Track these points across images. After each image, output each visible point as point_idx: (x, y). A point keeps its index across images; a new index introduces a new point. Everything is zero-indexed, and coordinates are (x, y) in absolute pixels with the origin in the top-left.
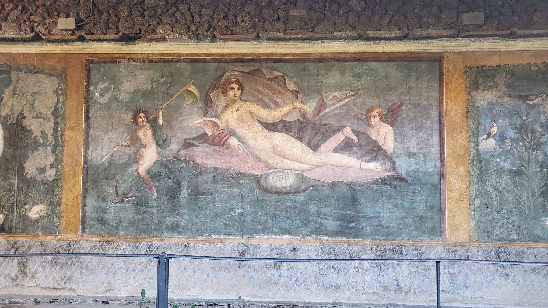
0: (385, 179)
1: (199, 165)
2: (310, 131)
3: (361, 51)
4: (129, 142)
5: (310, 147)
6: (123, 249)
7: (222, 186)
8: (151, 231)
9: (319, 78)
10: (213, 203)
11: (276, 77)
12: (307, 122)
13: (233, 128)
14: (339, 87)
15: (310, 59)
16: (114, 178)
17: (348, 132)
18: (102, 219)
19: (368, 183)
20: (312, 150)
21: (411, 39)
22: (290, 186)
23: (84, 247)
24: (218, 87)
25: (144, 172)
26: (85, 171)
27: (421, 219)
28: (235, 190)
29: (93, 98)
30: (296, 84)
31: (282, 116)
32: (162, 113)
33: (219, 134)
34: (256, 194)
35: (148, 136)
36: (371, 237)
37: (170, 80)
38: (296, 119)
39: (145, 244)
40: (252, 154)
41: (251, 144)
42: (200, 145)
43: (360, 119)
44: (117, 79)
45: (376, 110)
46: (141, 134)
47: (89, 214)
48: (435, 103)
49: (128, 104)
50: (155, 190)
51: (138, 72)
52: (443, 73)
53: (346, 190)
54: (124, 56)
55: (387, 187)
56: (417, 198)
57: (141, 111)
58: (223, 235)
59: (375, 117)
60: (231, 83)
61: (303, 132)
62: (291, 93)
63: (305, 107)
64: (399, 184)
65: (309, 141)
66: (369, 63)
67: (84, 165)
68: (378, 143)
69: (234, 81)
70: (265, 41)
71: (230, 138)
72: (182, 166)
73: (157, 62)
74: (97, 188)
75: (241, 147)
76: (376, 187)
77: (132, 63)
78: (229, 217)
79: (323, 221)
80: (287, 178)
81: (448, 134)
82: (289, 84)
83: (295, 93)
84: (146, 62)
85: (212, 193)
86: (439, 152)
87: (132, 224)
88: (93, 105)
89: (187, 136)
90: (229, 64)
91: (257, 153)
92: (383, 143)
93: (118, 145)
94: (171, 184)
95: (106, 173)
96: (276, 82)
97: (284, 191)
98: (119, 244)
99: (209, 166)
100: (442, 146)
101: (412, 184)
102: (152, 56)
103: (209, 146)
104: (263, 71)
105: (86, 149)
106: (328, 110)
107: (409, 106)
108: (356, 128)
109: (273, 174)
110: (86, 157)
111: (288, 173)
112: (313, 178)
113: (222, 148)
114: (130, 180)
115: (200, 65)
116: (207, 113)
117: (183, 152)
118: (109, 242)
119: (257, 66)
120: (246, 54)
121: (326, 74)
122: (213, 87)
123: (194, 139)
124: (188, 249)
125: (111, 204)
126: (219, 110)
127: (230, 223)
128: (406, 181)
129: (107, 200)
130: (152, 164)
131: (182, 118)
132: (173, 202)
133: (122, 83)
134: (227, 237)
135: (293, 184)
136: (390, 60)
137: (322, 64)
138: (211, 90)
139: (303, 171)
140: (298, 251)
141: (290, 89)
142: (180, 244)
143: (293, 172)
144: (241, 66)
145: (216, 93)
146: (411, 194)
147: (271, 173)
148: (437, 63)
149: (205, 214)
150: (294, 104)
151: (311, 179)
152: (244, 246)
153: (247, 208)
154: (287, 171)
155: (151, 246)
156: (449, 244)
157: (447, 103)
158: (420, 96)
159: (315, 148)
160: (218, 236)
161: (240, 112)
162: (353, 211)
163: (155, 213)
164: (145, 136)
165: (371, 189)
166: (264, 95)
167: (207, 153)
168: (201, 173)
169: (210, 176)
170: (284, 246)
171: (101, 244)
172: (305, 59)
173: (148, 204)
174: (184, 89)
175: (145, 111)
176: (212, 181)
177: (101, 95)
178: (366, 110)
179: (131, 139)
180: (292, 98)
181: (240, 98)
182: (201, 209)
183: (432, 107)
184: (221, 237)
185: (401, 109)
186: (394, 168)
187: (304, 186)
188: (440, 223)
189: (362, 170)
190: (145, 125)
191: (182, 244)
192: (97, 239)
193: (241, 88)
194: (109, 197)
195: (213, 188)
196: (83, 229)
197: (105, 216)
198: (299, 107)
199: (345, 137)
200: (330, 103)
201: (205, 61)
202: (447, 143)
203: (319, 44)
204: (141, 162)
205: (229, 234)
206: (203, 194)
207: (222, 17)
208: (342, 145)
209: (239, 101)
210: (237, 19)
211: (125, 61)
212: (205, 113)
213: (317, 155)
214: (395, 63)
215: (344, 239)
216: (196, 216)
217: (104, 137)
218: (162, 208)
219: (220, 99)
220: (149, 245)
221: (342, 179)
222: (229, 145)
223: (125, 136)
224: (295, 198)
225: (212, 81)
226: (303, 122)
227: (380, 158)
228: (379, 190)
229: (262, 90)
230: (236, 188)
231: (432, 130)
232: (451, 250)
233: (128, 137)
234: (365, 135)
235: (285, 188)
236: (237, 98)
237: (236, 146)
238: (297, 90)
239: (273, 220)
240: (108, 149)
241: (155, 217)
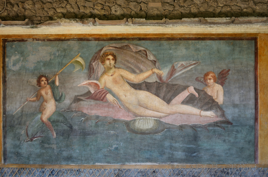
0: (217, 123)
1: (85, 114)
2: (165, 89)
3: (200, 32)
4: (35, 99)
5: (165, 101)
6: (34, 173)
7: (102, 129)
8: (52, 161)
9: (171, 51)
10: (96, 141)
11: (140, 51)
12: (163, 83)
13: (109, 87)
14: (185, 58)
15: (164, 38)
16: (25, 124)
17: (191, 90)
18: (17, 153)
19: (205, 125)
20: (167, 103)
21: (236, 24)
22: (151, 129)
23: (6, 172)
24: (98, 59)
25: (46, 119)
26: (4, 119)
27: (242, 149)
28: (112, 132)
29: (8, 67)
30: (154, 56)
31: (145, 79)
32: (58, 77)
33: (99, 92)
34: (127, 135)
35: (49, 93)
36: (207, 163)
37: (63, 54)
38: (155, 81)
39: (49, 170)
40: (124, 106)
41: (122, 99)
42: (86, 100)
43: (199, 81)
44: (25, 53)
45: (211, 75)
46: (43, 92)
47: (8, 149)
48: (252, 69)
49: (33, 71)
50: (54, 132)
51: (40, 48)
52: (257, 48)
53: (190, 131)
54: (29, 36)
55: (218, 128)
56: (239, 135)
57: (43, 76)
58: (104, 163)
59: (210, 79)
60: (107, 55)
61: (160, 90)
62: (151, 62)
63: (161, 72)
64: (226, 125)
65: (164, 96)
66: (206, 41)
67: (3, 115)
68: (212, 97)
69: (110, 54)
70: (132, 25)
71: (107, 95)
72: (74, 115)
73: (53, 40)
74: (13, 131)
75: (115, 102)
76: (211, 128)
77: (35, 41)
78: (107, 151)
79: (174, 152)
80: (149, 123)
81: (260, 90)
82: (150, 56)
83: (154, 62)
84: (46, 40)
85: (95, 134)
86: (254, 103)
87: (39, 156)
88: (8, 72)
89: (76, 94)
90: (106, 41)
91: (127, 105)
92: (216, 97)
93: (27, 100)
94: (66, 127)
95: (19, 120)
96: (140, 54)
97: (147, 132)
98: (31, 170)
99: (93, 115)
100: (256, 99)
101: (236, 126)
102: (50, 36)
103: (92, 101)
104: (131, 47)
105: (4, 104)
106: (177, 74)
107: (234, 71)
108: (197, 87)
109: (139, 120)
110: (4, 109)
111: (149, 119)
112: (167, 122)
113: (102, 102)
114: (37, 125)
115: (85, 42)
116: (91, 77)
117: (74, 105)
118: (24, 169)
119: (126, 43)
120: (118, 34)
121: (176, 49)
122: (95, 58)
123: (81, 96)
124: (79, 173)
125: (24, 142)
126: (99, 75)
127: (109, 155)
128: (231, 124)
129: (21, 140)
130: (52, 114)
131: (72, 81)
132: (68, 140)
133: (29, 55)
134: (107, 164)
135: (153, 127)
136: (221, 39)
137: (173, 42)
138: (93, 61)
139: (160, 118)
140: (157, 173)
141: (150, 59)
142: (74, 170)
143: (153, 118)
144: (114, 43)
145: (97, 62)
146: (235, 133)
147: (137, 119)
148: (253, 41)
149: (91, 149)
150: (154, 70)
151: (166, 123)
152: (119, 170)
153: (120, 144)
154: (148, 118)
155: (53, 171)
156: (260, 166)
157: (260, 69)
158: (241, 64)
159: (168, 101)
160: (100, 164)
161: (114, 76)
162: (195, 145)
163: (55, 148)
164: (47, 94)
165: (208, 130)
166: (132, 64)
167: (91, 105)
168: (87, 120)
169: (94, 122)
170: (147, 170)
171: (18, 170)
172: (161, 38)
173: (50, 142)
174: (74, 60)
175: (46, 76)
176: (95, 125)
177: (14, 65)
178: (204, 74)
179: (37, 96)
180: (152, 66)
181: (115, 66)
182: (88, 145)
183: (250, 72)
184: (103, 164)
185: (229, 74)
186: (223, 115)
187: (160, 128)
188: (255, 152)
189: (201, 116)
190: (46, 86)
191: (75, 169)
192: (15, 166)
193: (115, 58)
194: (22, 137)
195: (96, 130)
196: (5, 160)
197: (20, 151)
198: (157, 72)
199: (189, 94)
200: (179, 69)
201: (88, 40)
202: (260, 97)
203: (171, 27)
204: (44, 112)
205: (108, 162)
206: (89, 134)
207: (100, 8)
208: (187, 99)
209: (113, 68)
210: (111, 10)
211: (30, 40)
212: (89, 77)
213: (170, 106)
214: (224, 41)
215: (189, 164)
216: (84, 150)
217: (17, 95)
218: (60, 144)
219: (99, 67)
220: (51, 171)
221: (187, 123)
222: (107, 100)
223: (32, 94)
224: (154, 137)
225: (94, 54)
226: (159, 83)
227: (214, 108)
228: (213, 130)
229: (130, 60)
230: (112, 130)
231: (250, 88)
232: (262, 170)
233: (34, 95)
234: (204, 92)
235: (147, 130)
236: (112, 66)
237: (112, 101)
238: (155, 60)
239: (139, 152)
240: (20, 103)
241: (55, 151)
